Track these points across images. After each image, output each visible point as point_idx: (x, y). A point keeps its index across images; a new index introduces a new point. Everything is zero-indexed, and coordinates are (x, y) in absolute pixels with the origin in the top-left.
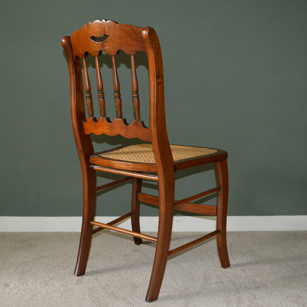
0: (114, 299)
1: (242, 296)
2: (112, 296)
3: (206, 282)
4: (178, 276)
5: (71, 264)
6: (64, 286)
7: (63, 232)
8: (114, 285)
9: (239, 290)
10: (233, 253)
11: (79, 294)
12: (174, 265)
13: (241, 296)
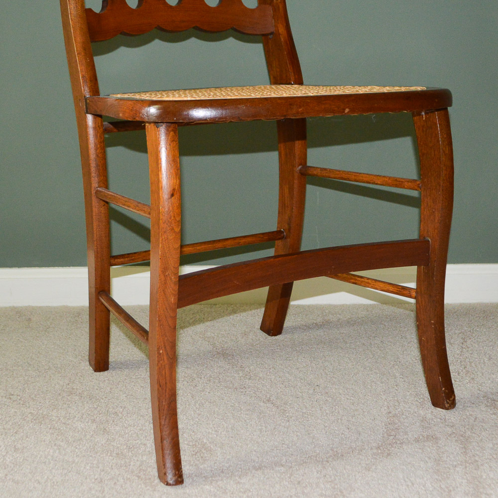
0: (143, 486)
1: (484, 477)
2: (139, 477)
3: (392, 437)
4: (319, 421)
5: (42, 392)
6: (16, 450)
7: (33, 308)
8: (149, 445)
9: (477, 458)
10: (467, 360)
11: (54, 471)
12: (311, 392)
13: (482, 476)
